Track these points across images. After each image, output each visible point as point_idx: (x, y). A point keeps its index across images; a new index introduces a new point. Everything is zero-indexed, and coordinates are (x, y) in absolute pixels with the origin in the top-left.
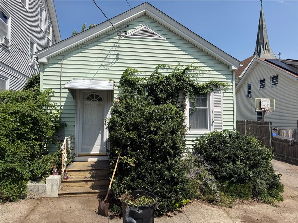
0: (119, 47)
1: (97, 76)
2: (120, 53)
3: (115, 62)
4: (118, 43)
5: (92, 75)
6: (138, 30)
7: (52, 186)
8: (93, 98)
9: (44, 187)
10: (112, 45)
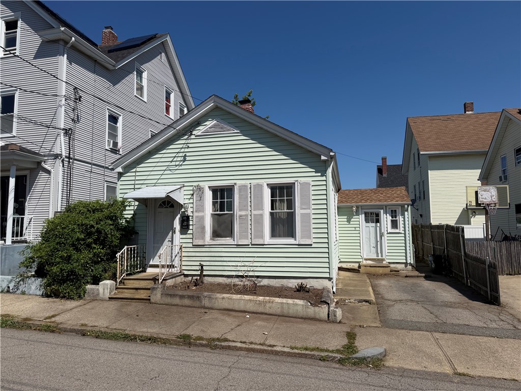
0: (188, 147)
1: (160, 181)
2: (188, 154)
3: (181, 165)
4: (187, 143)
5: (154, 181)
6: (209, 126)
7: (104, 289)
8: (165, 205)
9: (98, 290)
10: (181, 146)
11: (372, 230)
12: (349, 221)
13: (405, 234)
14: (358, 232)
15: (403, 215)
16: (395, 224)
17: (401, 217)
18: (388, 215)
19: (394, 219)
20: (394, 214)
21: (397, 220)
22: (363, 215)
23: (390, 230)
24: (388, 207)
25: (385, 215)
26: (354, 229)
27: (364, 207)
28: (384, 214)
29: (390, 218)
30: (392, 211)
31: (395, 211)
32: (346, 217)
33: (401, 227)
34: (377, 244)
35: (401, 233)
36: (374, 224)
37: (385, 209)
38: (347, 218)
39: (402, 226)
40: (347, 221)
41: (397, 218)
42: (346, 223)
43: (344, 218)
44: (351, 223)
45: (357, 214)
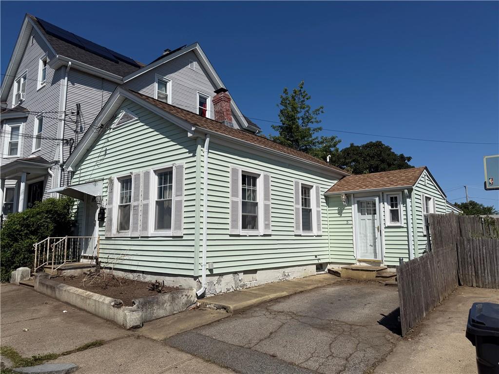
0: (108, 141)
2: (107, 148)
3: (103, 159)
4: (108, 138)
6: (120, 118)
10: (105, 141)
11: (369, 223)
12: (340, 213)
13: (407, 228)
14: (350, 226)
15: (404, 202)
16: (395, 215)
17: (402, 205)
18: (385, 203)
19: (395, 208)
20: (393, 202)
21: (398, 210)
22: (356, 205)
23: (389, 224)
24: (385, 194)
25: (382, 203)
26: (346, 223)
27: (358, 195)
28: (380, 202)
29: (388, 208)
30: (392, 198)
31: (396, 198)
32: (337, 208)
33: (402, 219)
34: (375, 242)
35: (403, 227)
36: (370, 217)
37: (381, 196)
38: (338, 210)
39: (403, 217)
40: (339, 213)
41: (398, 208)
42: (337, 215)
43: (335, 210)
44: (343, 215)
45: (349, 204)
